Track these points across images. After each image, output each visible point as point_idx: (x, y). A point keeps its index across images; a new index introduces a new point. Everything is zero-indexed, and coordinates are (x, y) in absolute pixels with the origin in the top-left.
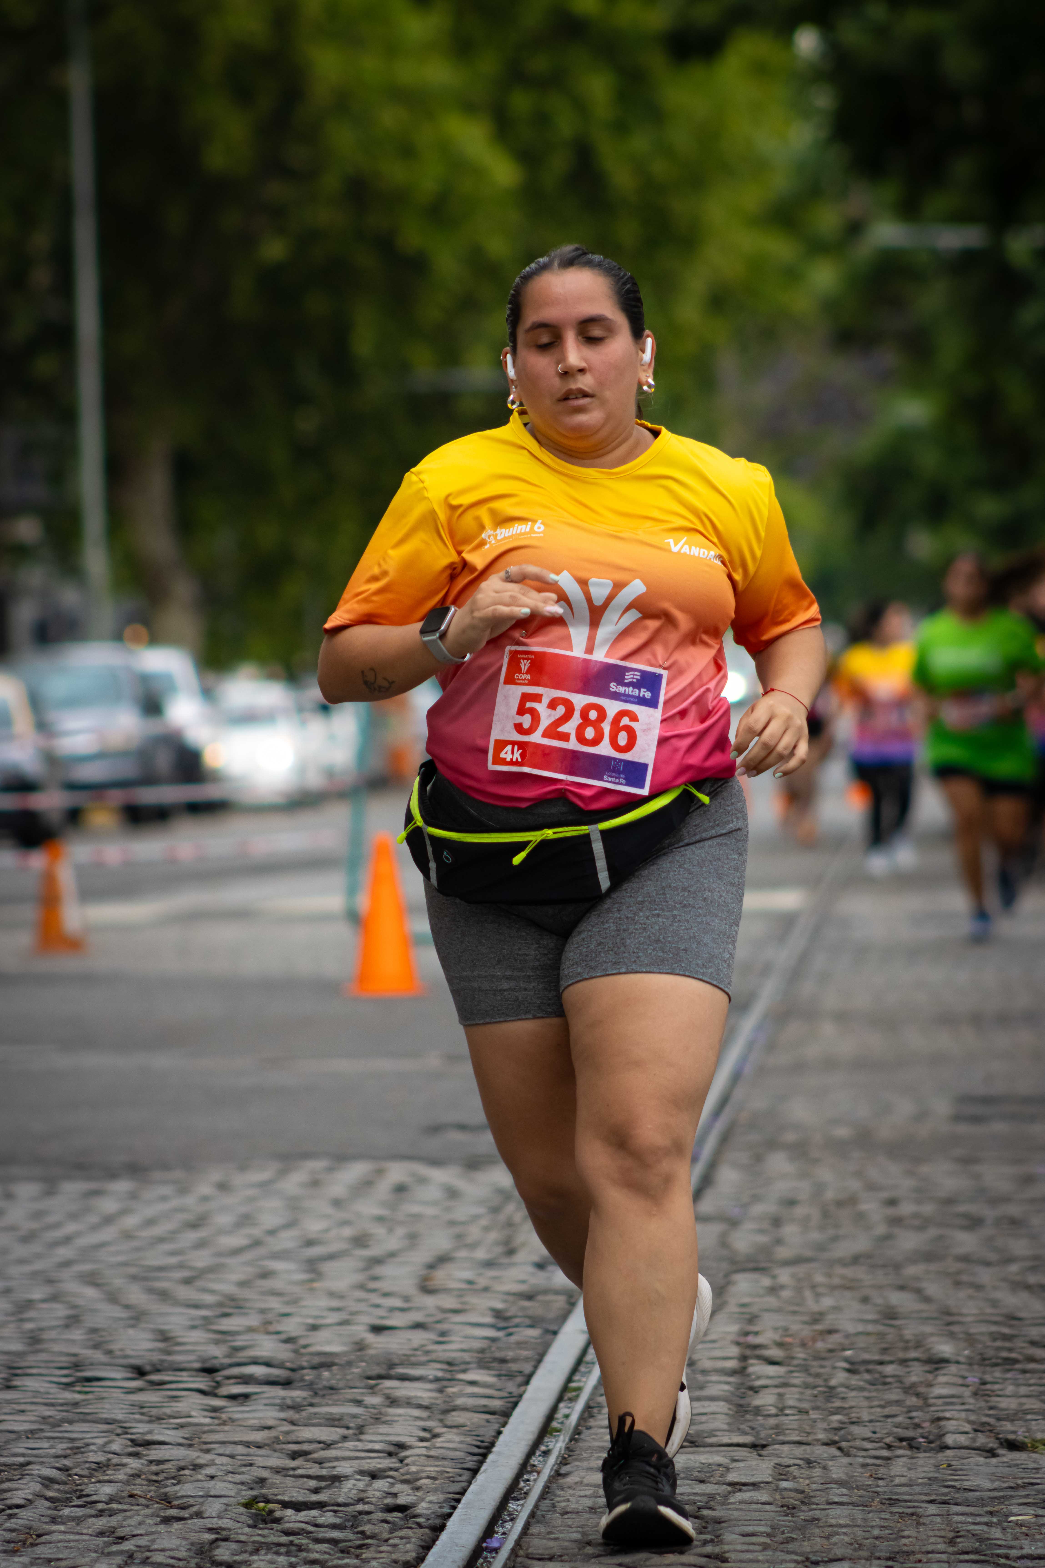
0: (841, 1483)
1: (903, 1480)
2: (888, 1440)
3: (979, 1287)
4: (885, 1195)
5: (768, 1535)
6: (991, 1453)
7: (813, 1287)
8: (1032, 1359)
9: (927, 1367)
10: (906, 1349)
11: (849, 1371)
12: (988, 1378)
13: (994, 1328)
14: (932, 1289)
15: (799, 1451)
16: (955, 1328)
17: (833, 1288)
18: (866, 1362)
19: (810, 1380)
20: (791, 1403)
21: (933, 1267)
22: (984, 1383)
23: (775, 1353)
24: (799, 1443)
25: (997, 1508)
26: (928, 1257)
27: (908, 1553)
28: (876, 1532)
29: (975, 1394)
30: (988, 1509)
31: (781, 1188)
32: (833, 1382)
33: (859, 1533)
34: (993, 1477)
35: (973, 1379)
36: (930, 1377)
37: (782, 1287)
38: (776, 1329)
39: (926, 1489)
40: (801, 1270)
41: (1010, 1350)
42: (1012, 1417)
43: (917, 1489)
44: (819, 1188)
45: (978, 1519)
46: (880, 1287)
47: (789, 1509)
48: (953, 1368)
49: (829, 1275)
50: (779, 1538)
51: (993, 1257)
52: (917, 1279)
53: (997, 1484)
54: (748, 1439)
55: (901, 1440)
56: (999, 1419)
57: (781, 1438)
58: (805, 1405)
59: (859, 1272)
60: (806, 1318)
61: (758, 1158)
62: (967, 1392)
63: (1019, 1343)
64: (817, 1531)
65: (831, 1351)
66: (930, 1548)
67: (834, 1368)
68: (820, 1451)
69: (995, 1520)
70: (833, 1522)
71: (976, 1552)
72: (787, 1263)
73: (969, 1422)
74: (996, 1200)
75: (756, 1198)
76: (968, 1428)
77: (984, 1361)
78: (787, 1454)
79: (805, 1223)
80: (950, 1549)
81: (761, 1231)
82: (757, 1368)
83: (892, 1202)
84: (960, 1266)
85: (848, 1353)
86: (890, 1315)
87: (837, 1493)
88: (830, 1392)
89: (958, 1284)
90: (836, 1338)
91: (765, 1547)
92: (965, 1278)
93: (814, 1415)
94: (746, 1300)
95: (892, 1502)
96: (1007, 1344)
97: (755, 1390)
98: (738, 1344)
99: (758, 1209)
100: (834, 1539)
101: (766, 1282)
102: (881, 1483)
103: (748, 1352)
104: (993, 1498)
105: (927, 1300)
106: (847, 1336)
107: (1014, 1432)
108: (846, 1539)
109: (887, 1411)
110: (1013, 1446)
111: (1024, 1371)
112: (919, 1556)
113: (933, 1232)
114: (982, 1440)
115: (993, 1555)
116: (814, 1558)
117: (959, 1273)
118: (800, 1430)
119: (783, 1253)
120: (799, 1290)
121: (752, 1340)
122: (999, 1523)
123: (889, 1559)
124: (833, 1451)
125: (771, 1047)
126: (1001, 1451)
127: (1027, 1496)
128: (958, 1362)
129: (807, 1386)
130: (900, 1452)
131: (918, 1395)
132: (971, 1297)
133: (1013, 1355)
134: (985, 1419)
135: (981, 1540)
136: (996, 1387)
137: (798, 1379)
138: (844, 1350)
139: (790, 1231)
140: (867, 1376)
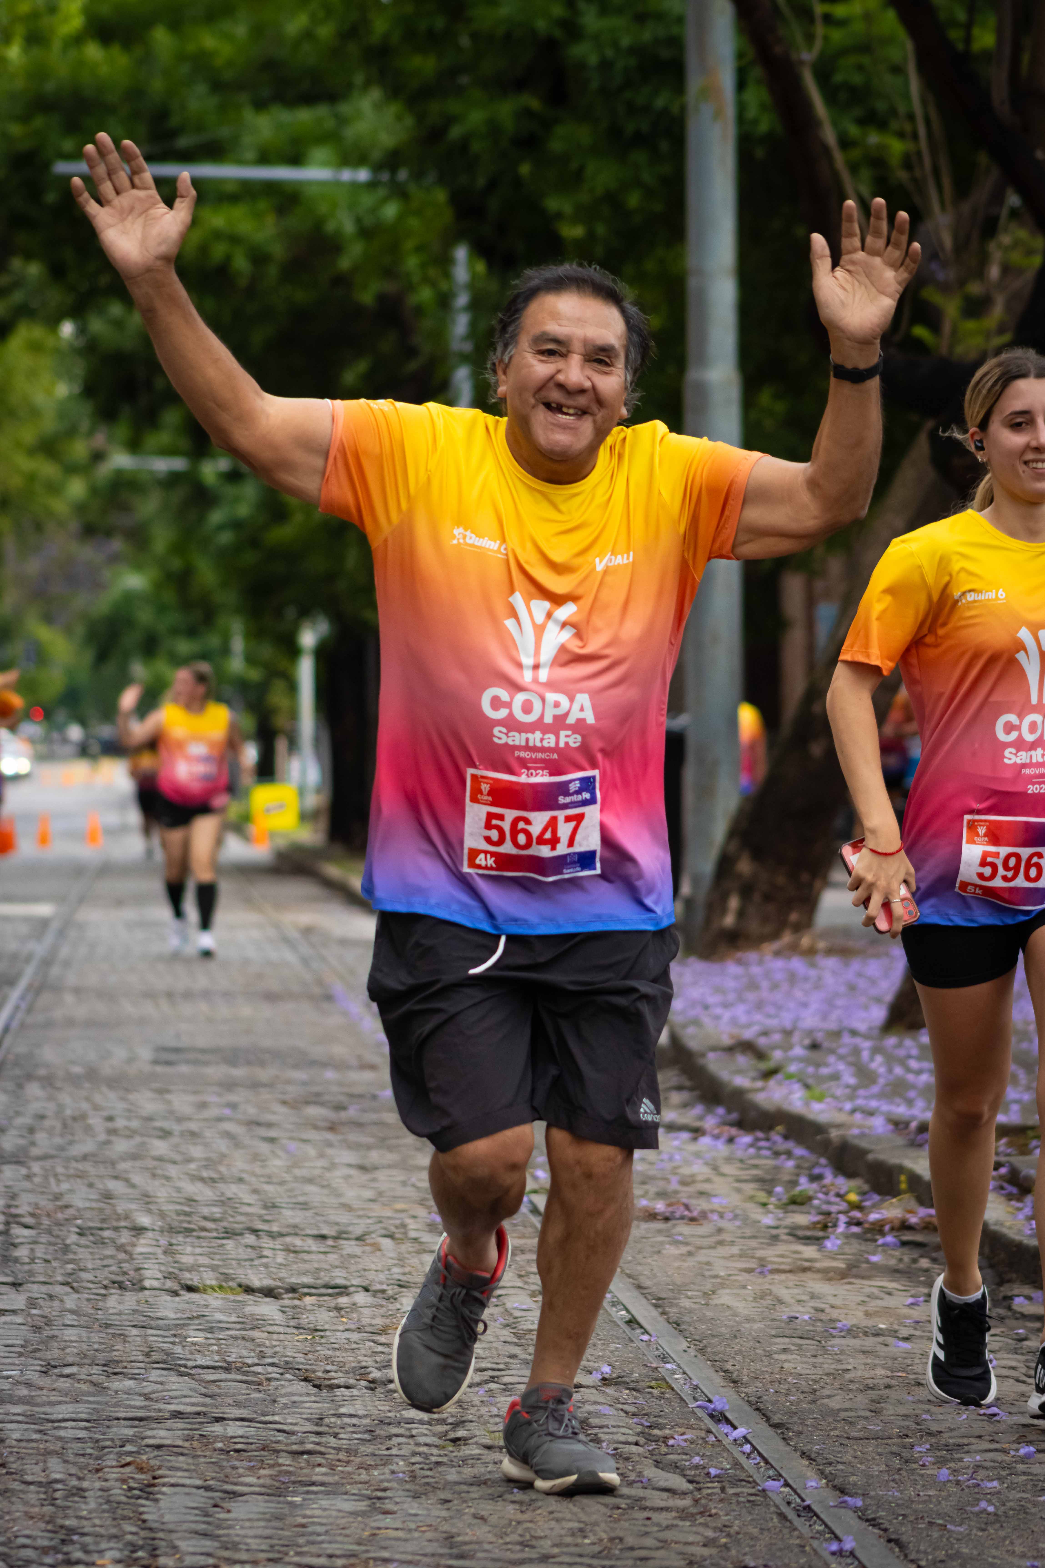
0: (72, 1312)
1: (114, 1311)
2: (105, 1282)
3: (168, 1178)
4: (105, 1114)
5: (22, 1346)
6: (176, 1294)
7: (56, 1175)
8: (204, 1229)
9: (133, 1233)
10: (118, 1220)
11: (79, 1234)
12: (174, 1241)
13: (178, 1207)
14: (136, 1179)
15: (44, 1289)
16: (152, 1207)
17: (69, 1177)
18: (90, 1228)
19: (52, 1239)
20: (39, 1255)
21: (138, 1164)
22: (171, 1245)
23: (28, 1220)
24: (45, 1283)
25: (179, 1332)
26: (135, 1157)
27: (118, 1362)
28: (96, 1346)
29: (165, 1252)
30: (173, 1332)
31: (35, 1107)
32: (68, 1242)
33: (85, 1347)
34: (177, 1310)
35: (163, 1242)
36: (134, 1239)
37: (35, 1175)
38: (30, 1204)
39: (131, 1318)
40: (48, 1164)
41: (189, 1222)
42: (189, 1270)
43: (124, 1317)
44: (61, 1107)
45: (166, 1340)
46: (100, 1177)
47: (37, 1329)
48: (150, 1234)
49: (66, 1168)
50: (30, 1348)
51: (178, 1158)
52: (126, 1171)
53: (179, 1315)
54: (9, 1279)
55: (114, 1282)
56: (181, 1270)
57: (32, 1279)
58: (48, 1257)
59: (87, 1166)
60: (50, 1197)
61: (20, 1086)
62: (159, 1251)
63: (195, 1218)
64: (55, 1344)
65: (67, 1220)
66: (133, 1358)
67: (69, 1231)
68: (58, 1289)
69: (177, 1340)
70: (67, 1338)
71: (164, 1362)
72: (39, 1158)
73: (160, 1271)
74: (180, 1120)
75: (18, 1114)
76: (160, 1276)
77: (172, 1230)
78: (36, 1290)
79: (51, 1132)
80: (147, 1360)
81: (22, 1136)
82: (16, 1230)
83: (110, 1119)
84: (155, 1163)
85: (79, 1222)
86: (108, 1196)
87: (69, 1319)
88: (66, 1249)
89: (154, 1176)
90: (70, 1212)
91: (20, 1355)
92: (159, 1172)
93: (55, 1264)
94: (10, 1183)
95: (107, 1326)
96: (188, 1218)
97: (15, 1246)
98: (4, 1213)
99: (19, 1121)
100: (67, 1351)
101: (24, 1171)
102: (100, 1312)
103: (11, 1220)
104: (176, 1325)
105: (133, 1186)
106: (78, 1210)
107: (192, 1280)
108: (75, 1350)
109: (105, 1262)
110: (190, 1289)
111: (199, 1238)
112: (125, 1364)
113: (138, 1139)
114: (169, 1284)
115: (176, 1365)
116: (53, 1363)
117: (155, 1168)
118: (46, 1274)
119: (35, 1151)
120: (46, 1177)
121: (13, 1211)
122: (180, 1343)
123: (104, 1365)
124: (67, 1289)
125: (30, 1010)
126: (182, 1292)
127: (200, 1324)
128: (154, 1230)
129: (50, 1244)
130: (113, 1291)
131: (126, 1252)
132: (163, 1185)
133: (192, 1226)
134: (171, 1270)
135: (168, 1354)
136: (179, 1248)
137: (44, 1239)
138: (76, 1219)
139: (41, 1137)
140: (91, 1238)
